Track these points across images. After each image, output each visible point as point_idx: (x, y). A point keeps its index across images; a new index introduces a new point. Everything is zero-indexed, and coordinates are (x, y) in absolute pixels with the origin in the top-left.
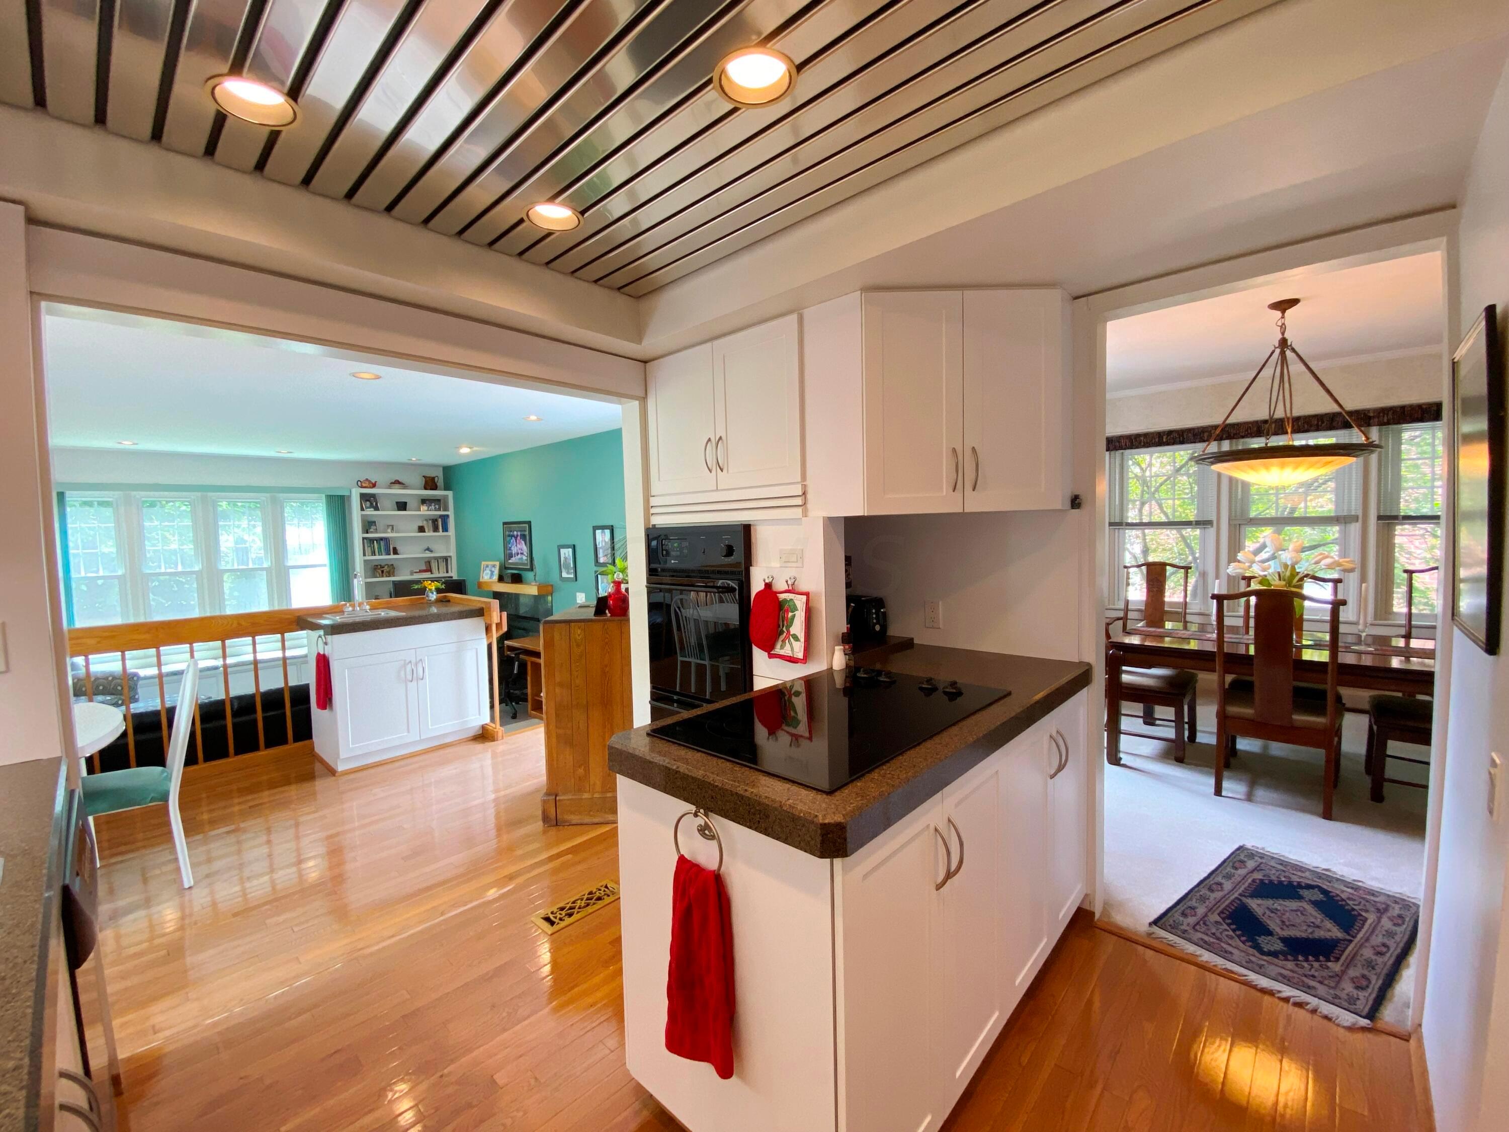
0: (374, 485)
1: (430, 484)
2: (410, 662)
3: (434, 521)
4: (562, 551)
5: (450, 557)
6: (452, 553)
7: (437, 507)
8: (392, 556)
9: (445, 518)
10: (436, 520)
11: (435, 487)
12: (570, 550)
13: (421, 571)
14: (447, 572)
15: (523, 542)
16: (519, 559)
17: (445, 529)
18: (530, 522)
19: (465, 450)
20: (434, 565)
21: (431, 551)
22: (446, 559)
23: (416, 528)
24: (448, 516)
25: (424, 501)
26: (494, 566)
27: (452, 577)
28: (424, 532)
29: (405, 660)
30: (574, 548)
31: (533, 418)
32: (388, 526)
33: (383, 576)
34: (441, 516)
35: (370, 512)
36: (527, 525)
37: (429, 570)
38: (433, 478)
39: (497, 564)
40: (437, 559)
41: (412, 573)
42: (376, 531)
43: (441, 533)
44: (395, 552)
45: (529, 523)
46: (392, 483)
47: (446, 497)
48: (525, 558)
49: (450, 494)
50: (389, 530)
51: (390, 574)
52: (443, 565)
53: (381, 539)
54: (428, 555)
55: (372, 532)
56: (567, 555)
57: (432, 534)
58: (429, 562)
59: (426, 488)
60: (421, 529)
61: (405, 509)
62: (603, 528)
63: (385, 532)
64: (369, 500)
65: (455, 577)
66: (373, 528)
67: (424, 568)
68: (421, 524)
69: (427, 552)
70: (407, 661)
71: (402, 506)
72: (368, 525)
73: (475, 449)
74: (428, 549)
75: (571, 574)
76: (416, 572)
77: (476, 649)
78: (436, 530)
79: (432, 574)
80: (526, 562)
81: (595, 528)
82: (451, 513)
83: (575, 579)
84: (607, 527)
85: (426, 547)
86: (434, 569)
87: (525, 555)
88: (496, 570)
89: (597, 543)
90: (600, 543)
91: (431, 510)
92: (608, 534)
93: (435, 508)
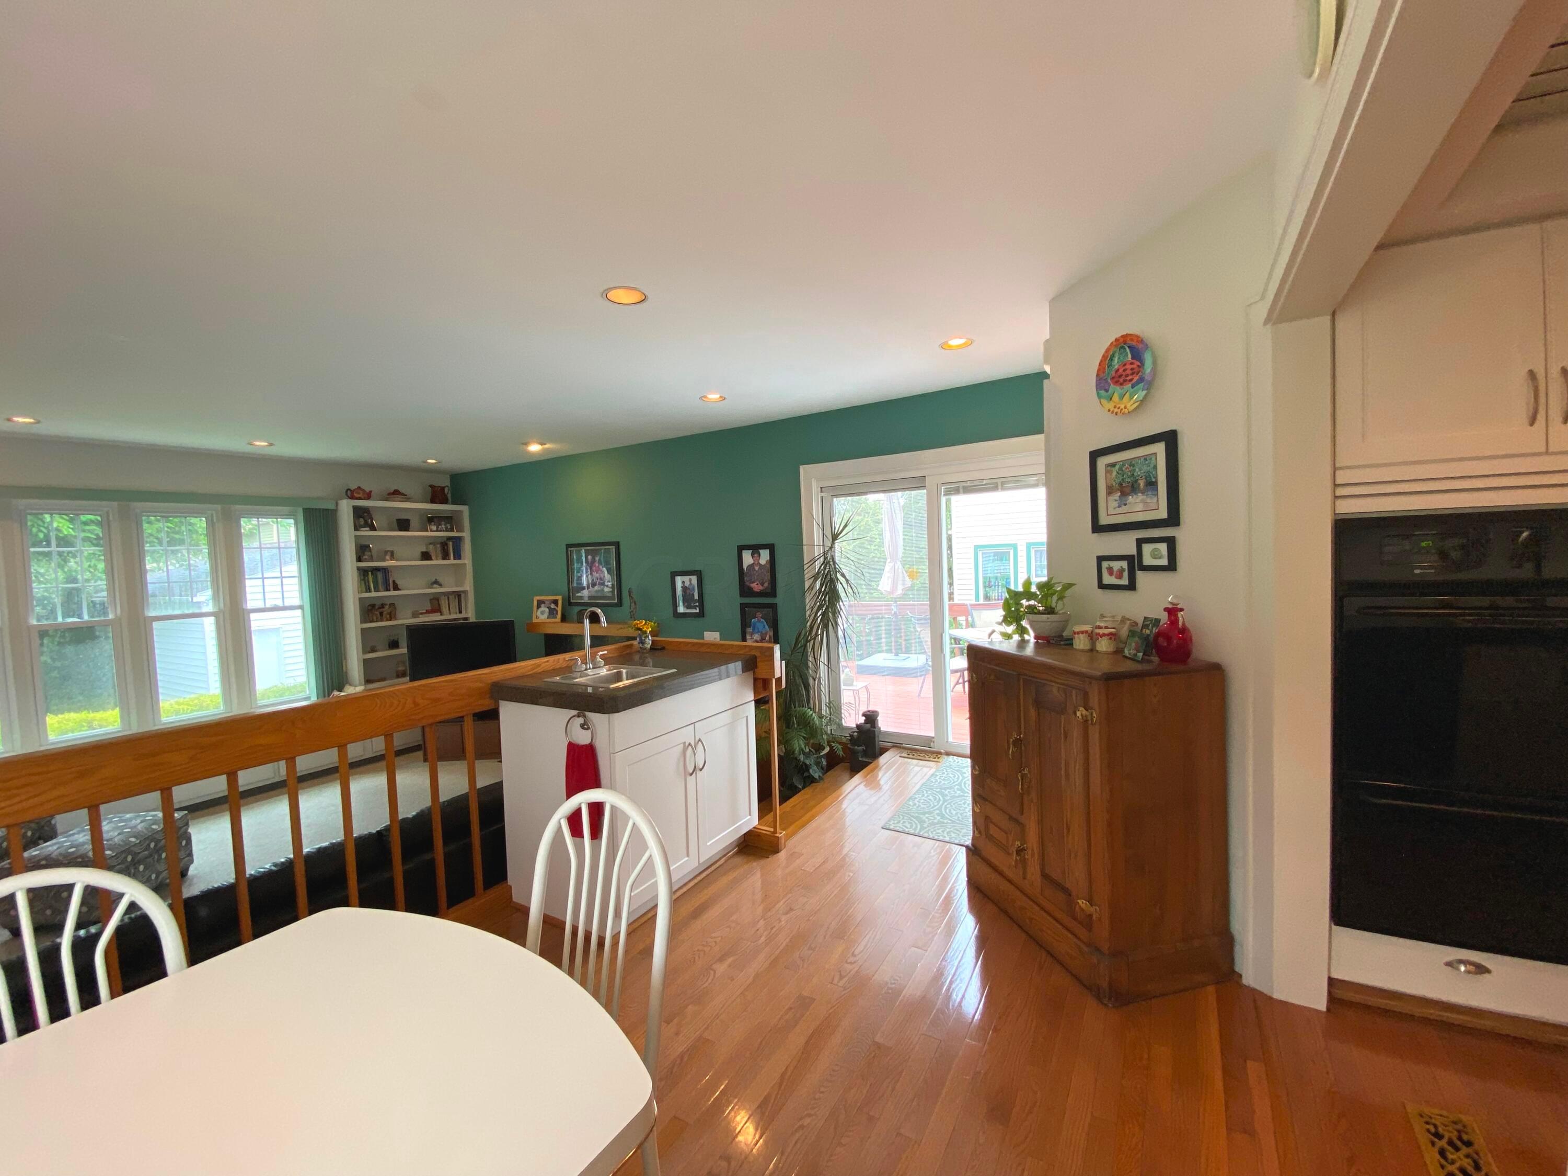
0: (368, 496)
1: (437, 495)
2: (690, 744)
3: (444, 545)
4: (679, 580)
5: (465, 592)
6: (468, 586)
7: (449, 526)
8: (392, 593)
9: (457, 541)
10: (446, 544)
11: (444, 501)
12: (694, 579)
13: (428, 612)
14: (460, 612)
15: (605, 569)
16: (597, 591)
17: (458, 556)
18: (618, 542)
19: (535, 448)
20: (444, 603)
21: (441, 585)
22: (458, 595)
23: (418, 554)
24: (460, 539)
25: (432, 519)
26: (555, 602)
27: (466, 619)
28: (431, 559)
29: (684, 743)
30: (699, 574)
31: (714, 396)
32: (386, 552)
33: (382, 620)
34: (450, 538)
35: (365, 532)
36: (614, 547)
37: (437, 609)
38: (443, 489)
39: (559, 598)
40: (447, 594)
41: (415, 615)
42: (371, 559)
43: (452, 561)
44: (396, 588)
45: (617, 545)
46: (389, 494)
47: (461, 512)
48: (607, 589)
49: (465, 509)
50: (388, 557)
51: (392, 617)
52: (454, 604)
53: (377, 569)
54: (437, 590)
55: (366, 560)
56: (687, 584)
57: (440, 562)
58: (438, 600)
59: (433, 501)
60: (426, 556)
61: (407, 529)
62: (755, 549)
63: (384, 560)
64: (363, 517)
65: (473, 619)
66: (367, 553)
67: (430, 608)
68: (424, 550)
69: (435, 586)
70: (687, 744)
71: (403, 525)
72: (362, 551)
73: (547, 446)
74: (436, 582)
75: (695, 607)
76: (422, 613)
77: (747, 717)
78: (445, 556)
79: (441, 615)
80: (610, 595)
81: (741, 549)
82: (466, 535)
83: (701, 614)
84: (764, 547)
85: (434, 580)
86: (445, 609)
87: (607, 586)
88: (557, 606)
89: (745, 567)
90: (751, 567)
91: (441, 531)
92: (765, 556)
93: (446, 528)
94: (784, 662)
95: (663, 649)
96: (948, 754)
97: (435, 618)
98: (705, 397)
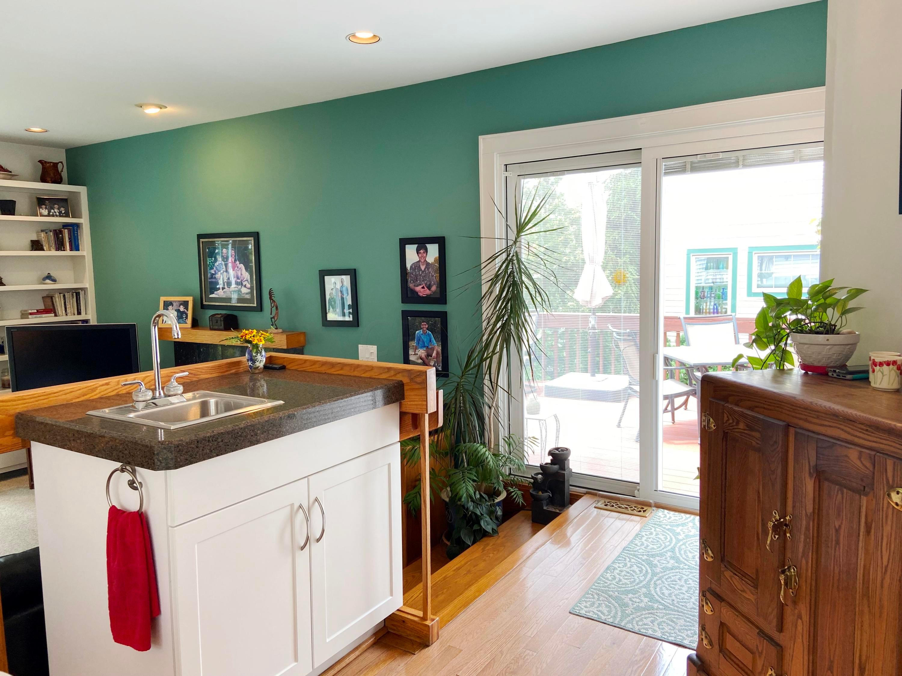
1: (49, 173)
2: (300, 507)
3: (58, 233)
4: (329, 280)
5: (84, 289)
6: (88, 283)
7: (63, 210)
9: (74, 229)
10: (61, 232)
11: (58, 180)
12: (346, 279)
13: (39, 312)
14: (79, 313)
15: (242, 266)
16: (234, 292)
17: (75, 246)
18: (258, 233)
19: (152, 111)
20: (59, 302)
21: (54, 281)
22: (77, 293)
23: (28, 243)
24: (77, 226)
25: (41, 202)
26: (185, 304)
27: (86, 321)
28: (43, 249)
29: (292, 505)
30: (353, 274)
34: (66, 225)
36: (252, 239)
37: (51, 310)
38: (55, 165)
39: (190, 299)
40: (63, 292)
41: (24, 315)
43: (68, 252)
44: (2, 282)
45: (256, 236)
47: (76, 195)
48: (244, 290)
49: (82, 190)
52: (71, 303)
54: (49, 286)
56: (339, 286)
57: (54, 253)
58: (51, 298)
59: (44, 180)
60: (36, 245)
61: (11, 213)
62: (422, 242)
65: (93, 322)
67: (42, 307)
68: (35, 238)
69: (48, 281)
70: (296, 506)
71: (7, 207)
73: (170, 110)
74: (49, 277)
75: (348, 314)
76: (31, 314)
77: (389, 465)
78: (60, 246)
79: (56, 315)
80: (248, 297)
81: (404, 242)
82: (84, 221)
83: (356, 323)
84: (432, 240)
85: (46, 274)
86: (60, 309)
87: (245, 286)
88: (187, 310)
89: (408, 266)
90: (416, 266)
91: (53, 216)
92: (433, 251)
93: (60, 212)
94: (441, 392)
95: (283, 368)
96: (659, 506)
97: (48, 319)
98: (354, 36)
